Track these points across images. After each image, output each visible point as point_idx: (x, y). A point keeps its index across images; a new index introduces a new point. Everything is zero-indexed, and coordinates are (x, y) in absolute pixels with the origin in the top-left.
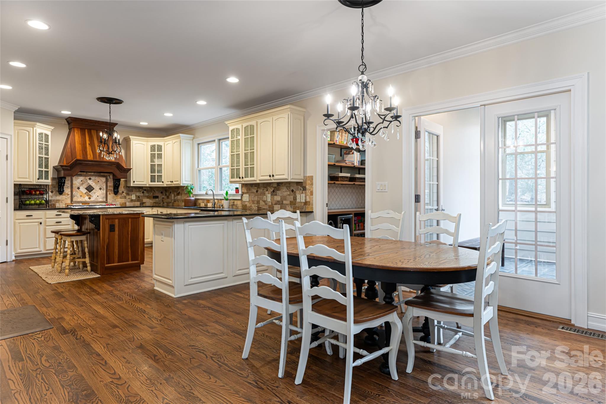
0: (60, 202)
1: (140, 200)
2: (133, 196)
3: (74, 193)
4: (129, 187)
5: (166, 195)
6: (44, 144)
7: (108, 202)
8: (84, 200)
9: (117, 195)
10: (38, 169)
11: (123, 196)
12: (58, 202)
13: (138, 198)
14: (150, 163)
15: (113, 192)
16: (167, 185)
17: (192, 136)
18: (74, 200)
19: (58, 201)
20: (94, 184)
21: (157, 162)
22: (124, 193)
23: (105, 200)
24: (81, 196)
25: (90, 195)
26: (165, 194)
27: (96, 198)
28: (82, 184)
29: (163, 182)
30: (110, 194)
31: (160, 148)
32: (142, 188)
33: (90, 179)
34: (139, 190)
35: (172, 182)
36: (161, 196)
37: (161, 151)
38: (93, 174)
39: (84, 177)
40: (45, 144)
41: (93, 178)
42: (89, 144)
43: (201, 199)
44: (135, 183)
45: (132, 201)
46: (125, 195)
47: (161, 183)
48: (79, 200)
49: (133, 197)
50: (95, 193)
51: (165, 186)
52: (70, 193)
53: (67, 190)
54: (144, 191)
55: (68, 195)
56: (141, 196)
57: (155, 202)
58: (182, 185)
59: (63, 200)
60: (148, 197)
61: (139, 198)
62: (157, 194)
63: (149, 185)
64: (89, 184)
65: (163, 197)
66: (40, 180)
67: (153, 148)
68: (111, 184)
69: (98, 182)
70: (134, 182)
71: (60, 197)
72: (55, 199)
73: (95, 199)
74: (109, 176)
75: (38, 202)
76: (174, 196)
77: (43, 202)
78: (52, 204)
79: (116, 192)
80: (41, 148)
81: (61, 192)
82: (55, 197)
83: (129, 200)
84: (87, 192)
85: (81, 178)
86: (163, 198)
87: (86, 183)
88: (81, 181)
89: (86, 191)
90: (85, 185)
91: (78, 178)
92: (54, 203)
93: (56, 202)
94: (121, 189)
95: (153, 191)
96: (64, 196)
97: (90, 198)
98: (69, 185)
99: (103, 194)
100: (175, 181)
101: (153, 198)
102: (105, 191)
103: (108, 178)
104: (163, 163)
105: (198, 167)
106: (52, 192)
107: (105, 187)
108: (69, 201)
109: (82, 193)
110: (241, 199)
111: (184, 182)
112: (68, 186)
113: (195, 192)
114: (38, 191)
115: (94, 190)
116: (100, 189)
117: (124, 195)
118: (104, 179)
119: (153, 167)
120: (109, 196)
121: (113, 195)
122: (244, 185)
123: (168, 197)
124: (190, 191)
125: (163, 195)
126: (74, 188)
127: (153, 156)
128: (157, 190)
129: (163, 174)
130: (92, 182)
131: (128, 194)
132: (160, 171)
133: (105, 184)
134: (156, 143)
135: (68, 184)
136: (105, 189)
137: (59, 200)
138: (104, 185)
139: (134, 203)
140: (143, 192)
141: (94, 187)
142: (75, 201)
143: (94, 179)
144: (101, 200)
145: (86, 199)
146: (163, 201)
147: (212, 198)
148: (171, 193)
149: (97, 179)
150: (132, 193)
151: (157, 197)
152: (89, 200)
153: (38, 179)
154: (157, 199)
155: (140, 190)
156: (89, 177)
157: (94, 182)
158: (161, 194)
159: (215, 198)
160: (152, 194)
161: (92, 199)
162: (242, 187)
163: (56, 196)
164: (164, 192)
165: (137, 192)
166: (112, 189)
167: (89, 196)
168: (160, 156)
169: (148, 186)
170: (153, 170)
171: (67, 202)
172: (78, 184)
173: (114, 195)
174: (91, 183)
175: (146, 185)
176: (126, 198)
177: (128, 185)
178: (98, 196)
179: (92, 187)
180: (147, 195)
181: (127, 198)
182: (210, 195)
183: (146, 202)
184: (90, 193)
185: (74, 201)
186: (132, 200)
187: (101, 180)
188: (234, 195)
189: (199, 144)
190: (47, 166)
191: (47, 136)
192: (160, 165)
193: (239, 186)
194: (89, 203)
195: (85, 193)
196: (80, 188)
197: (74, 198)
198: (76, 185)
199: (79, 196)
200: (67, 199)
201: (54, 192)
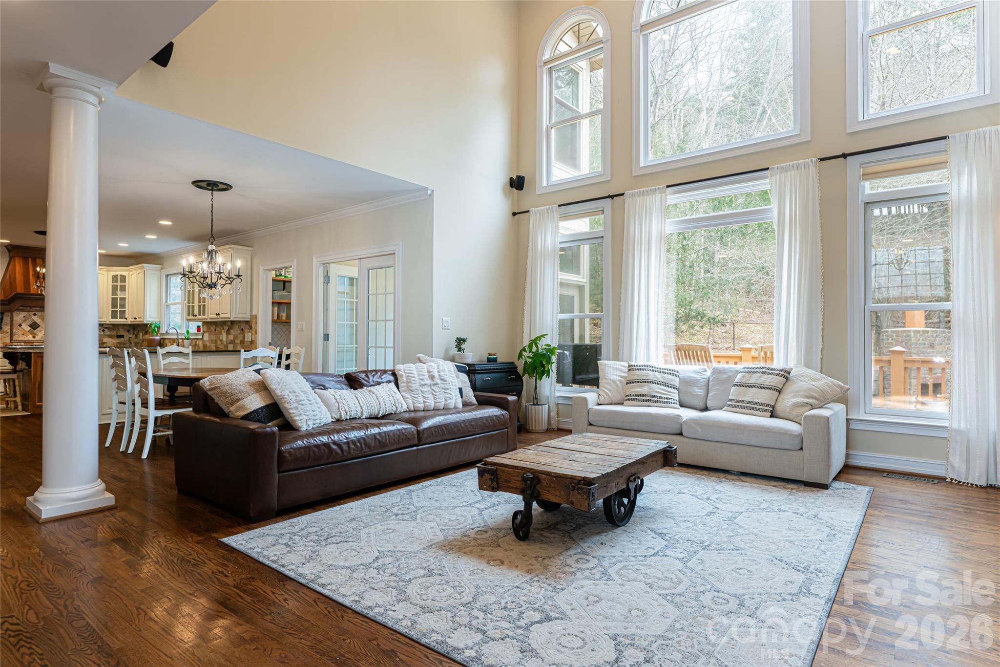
3: (14, 331)
5: (134, 334)
8: (27, 340)
14: (110, 296)
16: (131, 322)
17: (159, 266)
20: (40, 320)
21: (119, 295)
24: (23, 334)
25: (35, 333)
26: (132, 332)
27: (42, 336)
28: (26, 320)
31: (123, 279)
32: (103, 326)
33: (35, 315)
35: (136, 319)
36: (127, 336)
37: (125, 283)
38: (38, 309)
39: (28, 313)
41: (38, 313)
42: (33, 275)
43: (168, 339)
47: (125, 320)
48: (20, 339)
50: (41, 331)
51: (129, 323)
52: (9, 331)
53: (6, 328)
54: (105, 330)
55: (8, 333)
57: (119, 343)
58: (145, 322)
59: (1, 339)
60: (110, 336)
62: (122, 332)
63: (111, 322)
64: (34, 320)
65: (131, 336)
67: (115, 278)
73: (41, 338)
76: (143, 336)
84: (31, 330)
85: (24, 314)
87: (30, 320)
88: (24, 317)
89: (30, 328)
90: (28, 321)
91: (20, 314)
95: (117, 329)
96: (2, 335)
97: (34, 337)
98: (9, 321)
100: (138, 318)
101: (117, 337)
104: (126, 297)
105: (166, 302)
108: (8, 340)
109: (25, 330)
110: (202, 339)
111: (149, 319)
112: (8, 323)
113: (163, 331)
115: (39, 328)
119: (114, 301)
122: (205, 323)
123: (136, 337)
124: (154, 329)
125: (130, 334)
126: (14, 325)
127: (115, 289)
128: (122, 328)
129: (126, 309)
132: (123, 306)
134: (119, 273)
135: (7, 320)
140: (103, 331)
141: (39, 324)
143: (40, 315)
145: (30, 338)
146: (129, 341)
147: (176, 337)
148: (139, 331)
151: (122, 336)
152: (33, 339)
154: (122, 339)
156: (34, 313)
157: (40, 318)
158: (127, 333)
159: (180, 337)
160: (115, 332)
161: (37, 338)
162: (203, 325)
164: (131, 330)
167: (34, 335)
168: (123, 288)
169: (108, 322)
170: (114, 305)
171: (6, 342)
172: (20, 321)
174: (36, 319)
175: (106, 322)
179: (37, 324)
180: (109, 333)
182: (172, 334)
183: (107, 343)
184: (35, 331)
185: (14, 339)
188: (195, 334)
189: (167, 275)
192: (123, 299)
193: (200, 324)
194: (33, 342)
195: (28, 331)
196: (22, 325)
197: (15, 336)
198: (17, 322)
199: (21, 335)
200: (5, 338)
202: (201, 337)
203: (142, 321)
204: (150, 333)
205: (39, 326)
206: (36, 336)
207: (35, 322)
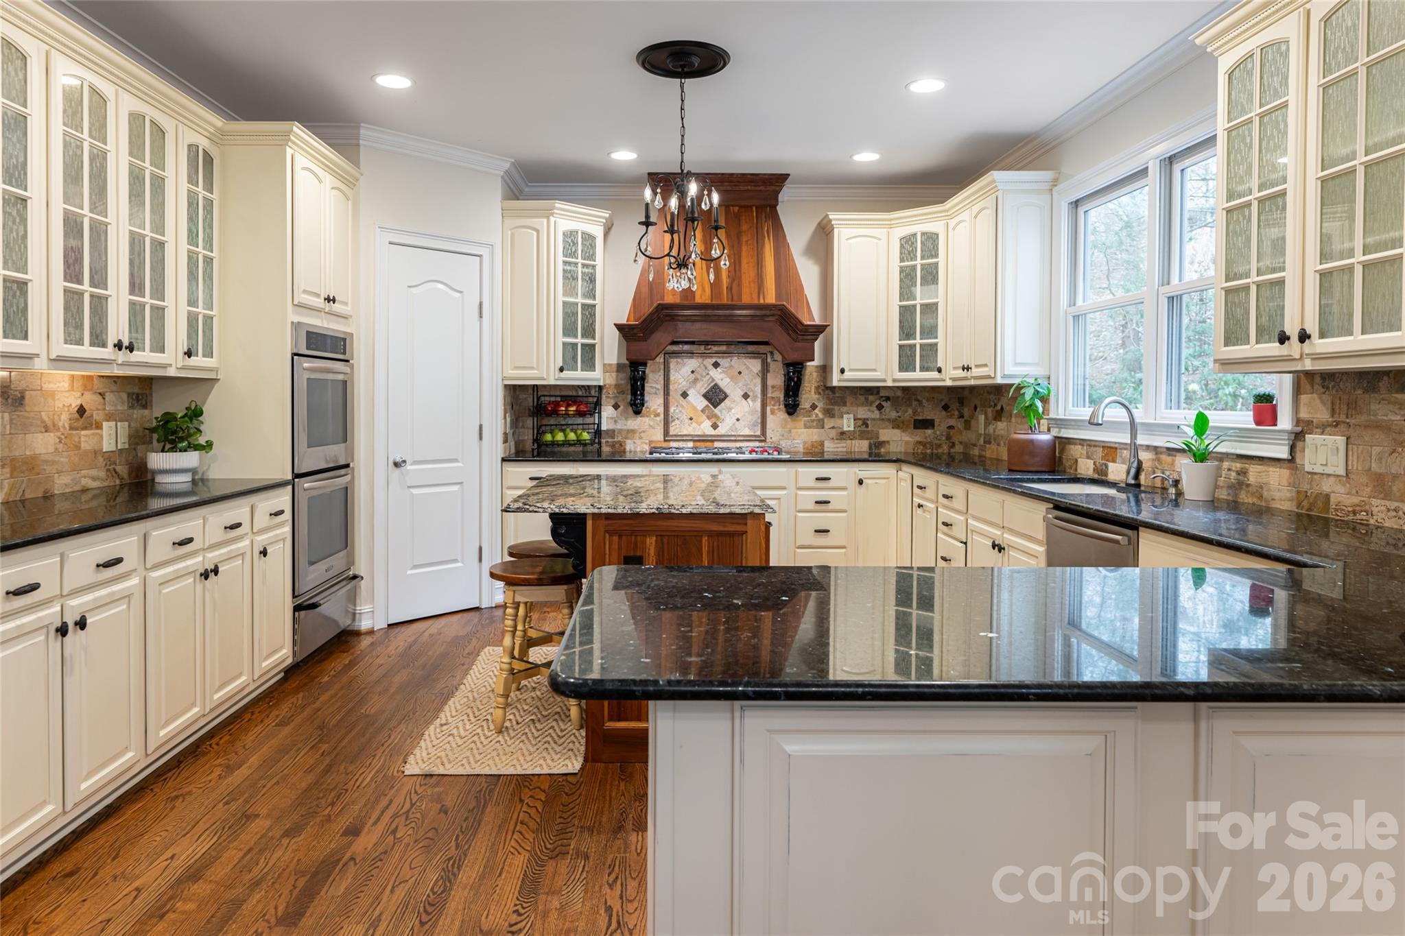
0: (637, 435)
1: (868, 432)
2: (845, 421)
3: (672, 410)
4: (833, 389)
5: (961, 416)
6: (580, 265)
7: (769, 439)
8: (699, 433)
9: (794, 417)
10: (561, 339)
11: (813, 421)
12: (629, 435)
13: (863, 428)
14: (896, 302)
15: (782, 407)
16: (955, 380)
18: (672, 431)
19: (630, 433)
20: (728, 380)
21: (921, 296)
22: (816, 411)
23: (758, 433)
24: (691, 419)
25: (717, 417)
26: (956, 413)
27: (734, 424)
28: (696, 380)
29: (939, 370)
30: (773, 412)
31: (931, 240)
32: (878, 393)
33: (716, 365)
34: (867, 399)
35: (968, 368)
36: (943, 422)
37: (936, 256)
38: (724, 348)
39: (700, 360)
40: (584, 266)
41: (724, 362)
43: (1082, 442)
44: (847, 374)
45: (843, 435)
46: (821, 416)
47: (935, 374)
48: (685, 433)
49: (848, 423)
50: (730, 409)
51: (949, 383)
52: (661, 410)
53: (654, 402)
54: (884, 404)
55: (657, 415)
56: (874, 419)
57: (920, 443)
58: (999, 380)
59: (644, 432)
60: (897, 424)
61: (867, 426)
62: (928, 413)
63: (894, 381)
64: (713, 380)
65: (952, 422)
67: (907, 243)
68: (777, 379)
70: (842, 371)
71: (635, 423)
72: (625, 427)
73: (731, 429)
74: (772, 353)
75: (572, 436)
76: (987, 425)
77: (586, 436)
78: (616, 442)
79: (792, 408)
80: (569, 277)
81: (637, 407)
82: (624, 422)
83: (833, 433)
84: (707, 406)
85: (692, 364)
86: (951, 427)
87: (705, 379)
88: (693, 372)
89: (705, 403)
90: (701, 383)
91: (684, 364)
92: (620, 439)
93: (626, 438)
94: (809, 394)
95: (914, 403)
96: (646, 419)
97: (715, 426)
98: (660, 386)
99: (752, 412)
100: (977, 366)
101: (915, 427)
102: (758, 404)
103: (769, 360)
104: (940, 300)
105: (1073, 303)
106: (616, 407)
107: (758, 389)
108: (658, 435)
109: (694, 408)
110: (1292, 460)
111: (1011, 369)
112: (658, 389)
113: (1058, 411)
114: (575, 403)
115: (726, 401)
116: (746, 396)
117: (817, 415)
118: (755, 365)
119: (906, 314)
120: (770, 419)
121: (782, 415)
122: (1312, 383)
123: (968, 425)
124: (1031, 406)
125: (951, 416)
126: (671, 393)
127: (907, 277)
128: (928, 400)
129: (940, 340)
130: (722, 376)
131: (829, 413)
132: (930, 331)
133: (758, 381)
134: (918, 229)
135: (656, 382)
136: (759, 396)
137: (633, 431)
138: (755, 385)
139: (849, 441)
140: (880, 407)
141: (728, 391)
142: (674, 433)
143: (727, 365)
144: (747, 432)
145: (705, 428)
146: (948, 438)
147: (1126, 439)
148: (976, 408)
149: (737, 363)
150: (844, 409)
151: (926, 424)
152: (712, 432)
153: (561, 370)
154: (929, 432)
155: (871, 398)
156: (714, 360)
157: (728, 375)
158: (944, 413)
159: (1142, 440)
160: (910, 411)
161: (721, 430)
162: (1297, 390)
163: (626, 419)
164: (954, 406)
165: (858, 406)
166: (782, 396)
167: (714, 420)
168: (931, 276)
169: (890, 383)
170: (906, 330)
171: (654, 438)
172: (684, 383)
173: (786, 416)
174: (719, 377)
176: (823, 428)
177: (829, 385)
178: (738, 420)
179: (721, 390)
180: (894, 414)
181: (826, 427)
182: (1115, 426)
183: (888, 442)
184: (716, 411)
185: (671, 433)
186: (843, 433)
187: (748, 368)
188: (1242, 434)
189: (1076, 204)
190: (589, 331)
191: (589, 238)
192: (930, 309)
193: (1280, 387)
194: (713, 441)
195: (703, 411)
196: (688, 395)
197: (673, 424)
198: (679, 384)
199: (687, 420)
200: (654, 428)
201: (622, 407)
202: (1282, 452)
203: (989, 377)
204: (1013, 420)
205: (726, 396)
206: (720, 424)
207: (716, 385)
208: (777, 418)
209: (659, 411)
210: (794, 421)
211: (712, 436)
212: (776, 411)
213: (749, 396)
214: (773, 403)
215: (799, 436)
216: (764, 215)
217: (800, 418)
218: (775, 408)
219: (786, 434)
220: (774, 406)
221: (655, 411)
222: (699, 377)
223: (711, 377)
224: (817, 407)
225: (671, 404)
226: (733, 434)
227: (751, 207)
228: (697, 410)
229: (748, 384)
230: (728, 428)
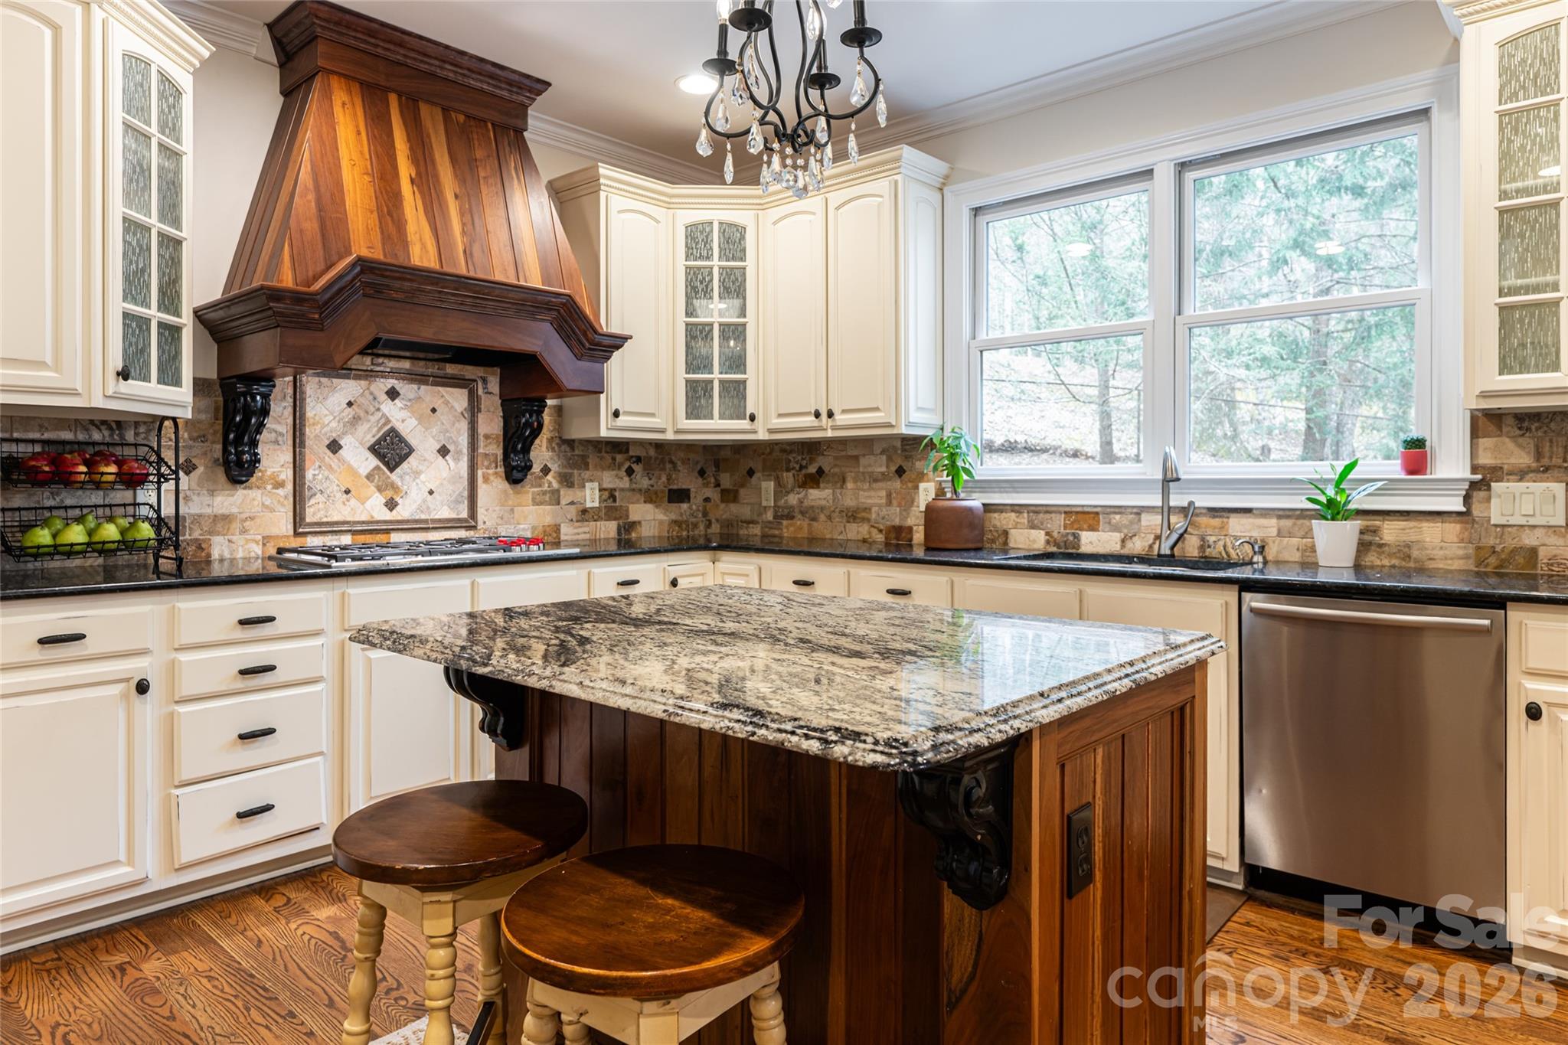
0: (236, 526)
1: (616, 509)
2: (588, 492)
3: (309, 475)
4: (571, 443)
5: (718, 485)
6: (154, 144)
7: (480, 526)
8: (363, 518)
9: (518, 486)
10: (118, 305)
11: (544, 493)
12: (219, 527)
13: (610, 503)
14: (680, 319)
15: (501, 470)
16: (771, 431)
17: (938, 166)
18: (310, 515)
19: (221, 523)
20: (413, 422)
21: (716, 310)
22: (549, 477)
23: (464, 515)
24: (347, 492)
25: (394, 487)
26: (713, 480)
27: (424, 501)
28: (356, 420)
29: (752, 418)
30: (486, 479)
31: (734, 240)
32: (627, 451)
33: (393, 394)
34: (614, 459)
35: (829, 414)
36: (700, 492)
37: (744, 258)
38: (405, 365)
39: (363, 383)
40: (161, 147)
41: (406, 389)
42: (412, 181)
43: (1016, 508)
44: (623, 420)
45: (584, 514)
46: (555, 485)
47: (745, 424)
48: (335, 519)
49: (591, 496)
50: (417, 474)
52: (287, 475)
53: (275, 460)
54: (634, 466)
55: (280, 485)
56: (622, 490)
57: (675, 522)
59: (252, 518)
60: (650, 497)
61: (615, 501)
62: (685, 480)
63: (677, 432)
64: (388, 421)
65: (708, 492)
66: (133, 386)
67: (696, 238)
68: (491, 424)
69: (434, 410)
70: (616, 414)
71: (232, 501)
72: (208, 511)
73: (420, 509)
74: (484, 380)
75: (110, 532)
77: (146, 531)
78: (191, 542)
79: (516, 472)
80: (136, 173)
81: (240, 467)
82: (207, 499)
83: (573, 511)
84: (377, 468)
85: (348, 389)
86: (707, 500)
87: (373, 419)
88: (350, 404)
89: (374, 462)
90: (366, 426)
91: (334, 389)
92: (196, 535)
94: (541, 453)
95: (668, 466)
96: (256, 495)
97: (391, 505)
99: (454, 479)
100: (844, 411)
101: (670, 501)
102: (463, 466)
103: (480, 392)
104: (750, 321)
105: (975, 332)
106: (188, 469)
107: (464, 441)
108: (281, 525)
109: (353, 472)
111: (916, 417)
112: (280, 435)
114: (107, 459)
115: (411, 459)
116: (443, 451)
117: (550, 483)
118: (458, 399)
119: (697, 333)
120: (483, 489)
121: (500, 484)
123: (728, 497)
125: (706, 485)
126: (308, 443)
127: (697, 287)
128: (683, 463)
129: (753, 376)
130: (405, 414)
131: (567, 481)
132: (737, 362)
133: (464, 426)
134: (716, 215)
135: (277, 421)
136: (465, 451)
137: (227, 518)
138: (459, 433)
139: (593, 523)
140: (630, 472)
141: (413, 441)
142: (315, 520)
143: (412, 396)
144: (445, 513)
145: (374, 508)
146: (705, 514)
148: (751, 473)
149: (429, 394)
150: (586, 474)
151: (679, 496)
152: (387, 515)
153: (124, 375)
154: (685, 506)
155: (619, 457)
156: (389, 385)
157: (413, 413)
158: (700, 480)
160: (664, 479)
161: (404, 512)
162: (1472, 433)
163: (212, 493)
164: (711, 470)
165: (603, 469)
166: (500, 452)
167: (389, 493)
168: (735, 286)
170: (696, 362)
171: (273, 532)
172: (334, 424)
173: (506, 485)
174: (400, 416)
175: (663, 431)
176: (558, 504)
177: (566, 437)
178: (431, 493)
179: (402, 440)
180: (645, 483)
181: (563, 502)
183: (640, 522)
184: (394, 477)
185: (308, 520)
186: (585, 511)
187: (447, 403)
189: (977, 211)
190: (170, 299)
191: (169, 90)
192: (735, 332)
194: (387, 531)
195: (369, 477)
196: (340, 447)
197: (312, 501)
198: (322, 428)
199: (339, 495)
200: (272, 510)
201: (201, 469)
202: (1452, 505)
203: (890, 425)
204: (850, 485)
205: (411, 451)
206: (400, 501)
207: (393, 430)
208: (492, 489)
209: (283, 477)
210: (518, 493)
211: (385, 522)
212: (492, 478)
213: (449, 451)
214: (486, 463)
215: (525, 517)
216: (506, 143)
217: (527, 488)
218: (491, 471)
219: (506, 515)
220: (488, 468)
221: (273, 477)
222: (362, 414)
223: (384, 415)
224: (550, 470)
225: (307, 463)
226: (423, 517)
227: (485, 122)
228: (360, 476)
229: (447, 431)
230: (414, 507)
